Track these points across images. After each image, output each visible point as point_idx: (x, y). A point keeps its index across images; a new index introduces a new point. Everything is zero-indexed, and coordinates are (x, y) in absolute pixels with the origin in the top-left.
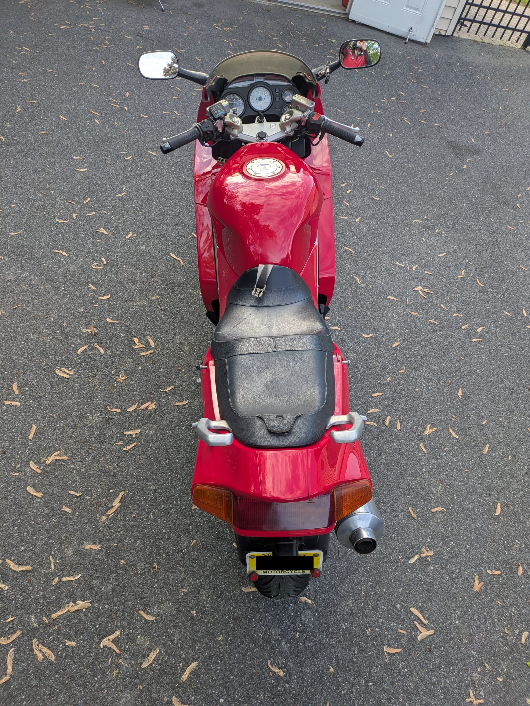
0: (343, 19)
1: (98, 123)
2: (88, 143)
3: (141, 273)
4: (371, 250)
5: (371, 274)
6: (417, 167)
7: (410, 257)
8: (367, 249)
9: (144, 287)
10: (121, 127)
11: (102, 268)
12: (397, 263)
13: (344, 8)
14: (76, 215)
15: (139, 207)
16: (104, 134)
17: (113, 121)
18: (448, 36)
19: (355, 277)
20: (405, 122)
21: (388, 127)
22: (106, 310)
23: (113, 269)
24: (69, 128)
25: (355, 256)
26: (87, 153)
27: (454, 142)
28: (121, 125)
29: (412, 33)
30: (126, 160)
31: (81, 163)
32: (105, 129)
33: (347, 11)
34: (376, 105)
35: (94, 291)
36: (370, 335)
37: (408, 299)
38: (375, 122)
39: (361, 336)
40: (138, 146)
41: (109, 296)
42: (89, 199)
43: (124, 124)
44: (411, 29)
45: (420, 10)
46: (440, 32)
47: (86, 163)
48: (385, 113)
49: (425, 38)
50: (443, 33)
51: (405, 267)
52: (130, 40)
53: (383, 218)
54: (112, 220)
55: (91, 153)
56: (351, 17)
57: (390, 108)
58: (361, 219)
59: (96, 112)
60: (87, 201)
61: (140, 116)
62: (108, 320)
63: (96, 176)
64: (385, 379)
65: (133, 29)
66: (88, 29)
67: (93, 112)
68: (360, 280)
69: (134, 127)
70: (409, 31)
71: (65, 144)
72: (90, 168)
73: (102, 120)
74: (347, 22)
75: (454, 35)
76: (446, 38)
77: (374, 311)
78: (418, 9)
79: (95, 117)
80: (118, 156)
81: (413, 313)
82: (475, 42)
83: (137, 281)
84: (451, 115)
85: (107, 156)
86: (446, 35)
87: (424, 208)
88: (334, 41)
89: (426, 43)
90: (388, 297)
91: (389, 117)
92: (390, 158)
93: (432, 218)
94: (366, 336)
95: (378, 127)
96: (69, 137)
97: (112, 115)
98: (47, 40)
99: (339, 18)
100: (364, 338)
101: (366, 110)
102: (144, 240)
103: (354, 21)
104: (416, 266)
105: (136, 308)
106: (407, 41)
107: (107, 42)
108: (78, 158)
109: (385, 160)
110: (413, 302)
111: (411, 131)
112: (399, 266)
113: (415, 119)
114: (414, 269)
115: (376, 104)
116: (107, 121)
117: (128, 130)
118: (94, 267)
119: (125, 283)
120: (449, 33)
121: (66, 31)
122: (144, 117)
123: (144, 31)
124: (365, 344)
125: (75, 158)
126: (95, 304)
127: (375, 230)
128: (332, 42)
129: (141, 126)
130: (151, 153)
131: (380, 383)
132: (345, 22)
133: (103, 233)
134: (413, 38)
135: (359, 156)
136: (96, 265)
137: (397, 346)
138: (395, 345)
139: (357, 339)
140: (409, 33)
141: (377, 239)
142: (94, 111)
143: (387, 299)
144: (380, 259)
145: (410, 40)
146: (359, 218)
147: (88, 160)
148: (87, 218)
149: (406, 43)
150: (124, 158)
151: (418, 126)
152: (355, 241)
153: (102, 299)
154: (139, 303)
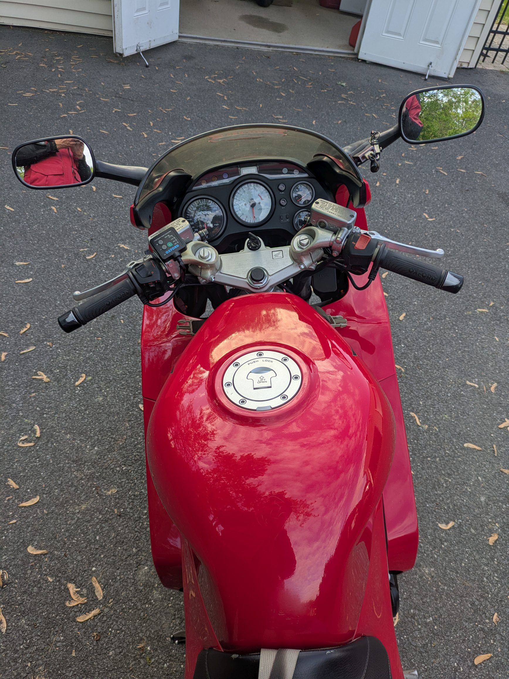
0: (352, 59)
1: (55, 211)
2: (39, 240)
3: (93, 446)
4: (427, 365)
5: (433, 405)
6: (467, 231)
7: (483, 370)
8: (421, 362)
9: (94, 473)
10: (85, 213)
11: (32, 444)
12: (468, 383)
13: (352, 48)
14: (6, 353)
15: (100, 331)
16: (61, 226)
17: (76, 207)
18: (471, 69)
19: (412, 414)
20: (441, 173)
21: (422, 181)
22: (30, 528)
23: (49, 445)
24: (15, 221)
25: (406, 377)
26: (35, 255)
28: (85, 211)
29: (432, 68)
30: (87, 260)
31: (25, 271)
32: (64, 219)
33: (356, 51)
34: (403, 155)
35: (14, 491)
36: (451, 524)
37: (495, 446)
39: (436, 529)
40: (106, 238)
41: (36, 500)
42: (28, 326)
43: (89, 210)
44: (431, 64)
45: (440, 43)
46: (461, 65)
47: (32, 269)
48: (415, 164)
49: (447, 73)
50: (465, 66)
51: (479, 388)
52: (106, 103)
53: (436, 310)
54: (58, 355)
55: (40, 255)
56: (361, 56)
57: (420, 157)
58: (406, 315)
59: (54, 196)
60: (25, 330)
61: (111, 196)
62: (31, 550)
63: (44, 288)
64: (489, 619)
65: (111, 90)
66: (58, 94)
67: (50, 197)
68: (419, 419)
69: (102, 212)
70: (429, 66)
71: (7, 245)
72: (36, 277)
73: (61, 206)
74: (357, 63)
75: (477, 67)
76: (469, 71)
77: (449, 474)
78: (437, 42)
79: (52, 203)
80: (77, 255)
81: (506, 471)
82: (502, 72)
83: (85, 462)
84: (494, 160)
85: (62, 257)
86: (469, 67)
87: (488, 289)
88: (344, 84)
89: (449, 78)
90: (466, 445)
91: (421, 168)
92: (431, 222)
93: (501, 304)
94: (443, 526)
96: (13, 235)
97: (75, 199)
98: (5, 111)
99: (347, 59)
100: (443, 530)
101: (392, 163)
102: (102, 384)
103: (364, 61)
104: (495, 385)
105: (79, 519)
106: (427, 77)
107: (78, 107)
108: (21, 263)
109: (425, 226)
110: (503, 449)
111: (450, 184)
112: (472, 386)
113: (453, 168)
114: (492, 389)
115: (402, 153)
116: (67, 208)
117: (94, 217)
118: (20, 444)
119: (66, 468)
120: (472, 65)
121: (30, 99)
122: (116, 197)
123: (124, 90)
124: (446, 544)
125: (17, 263)
126: (13, 517)
127: (428, 330)
128: (342, 86)
129: (112, 210)
130: (122, 246)
132: (354, 62)
133: (41, 380)
134: (433, 74)
135: (390, 223)
136: (24, 441)
137: (496, 541)
138: (492, 540)
139: (431, 535)
140: (428, 69)
141: (433, 345)
142: (52, 196)
143: (464, 448)
144: (442, 378)
145: (430, 77)
146: (404, 314)
147: (36, 266)
148: (22, 357)
149: (426, 80)
150: (84, 257)
151: (458, 177)
152: (403, 351)
153: (25, 507)
154: (83, 507)
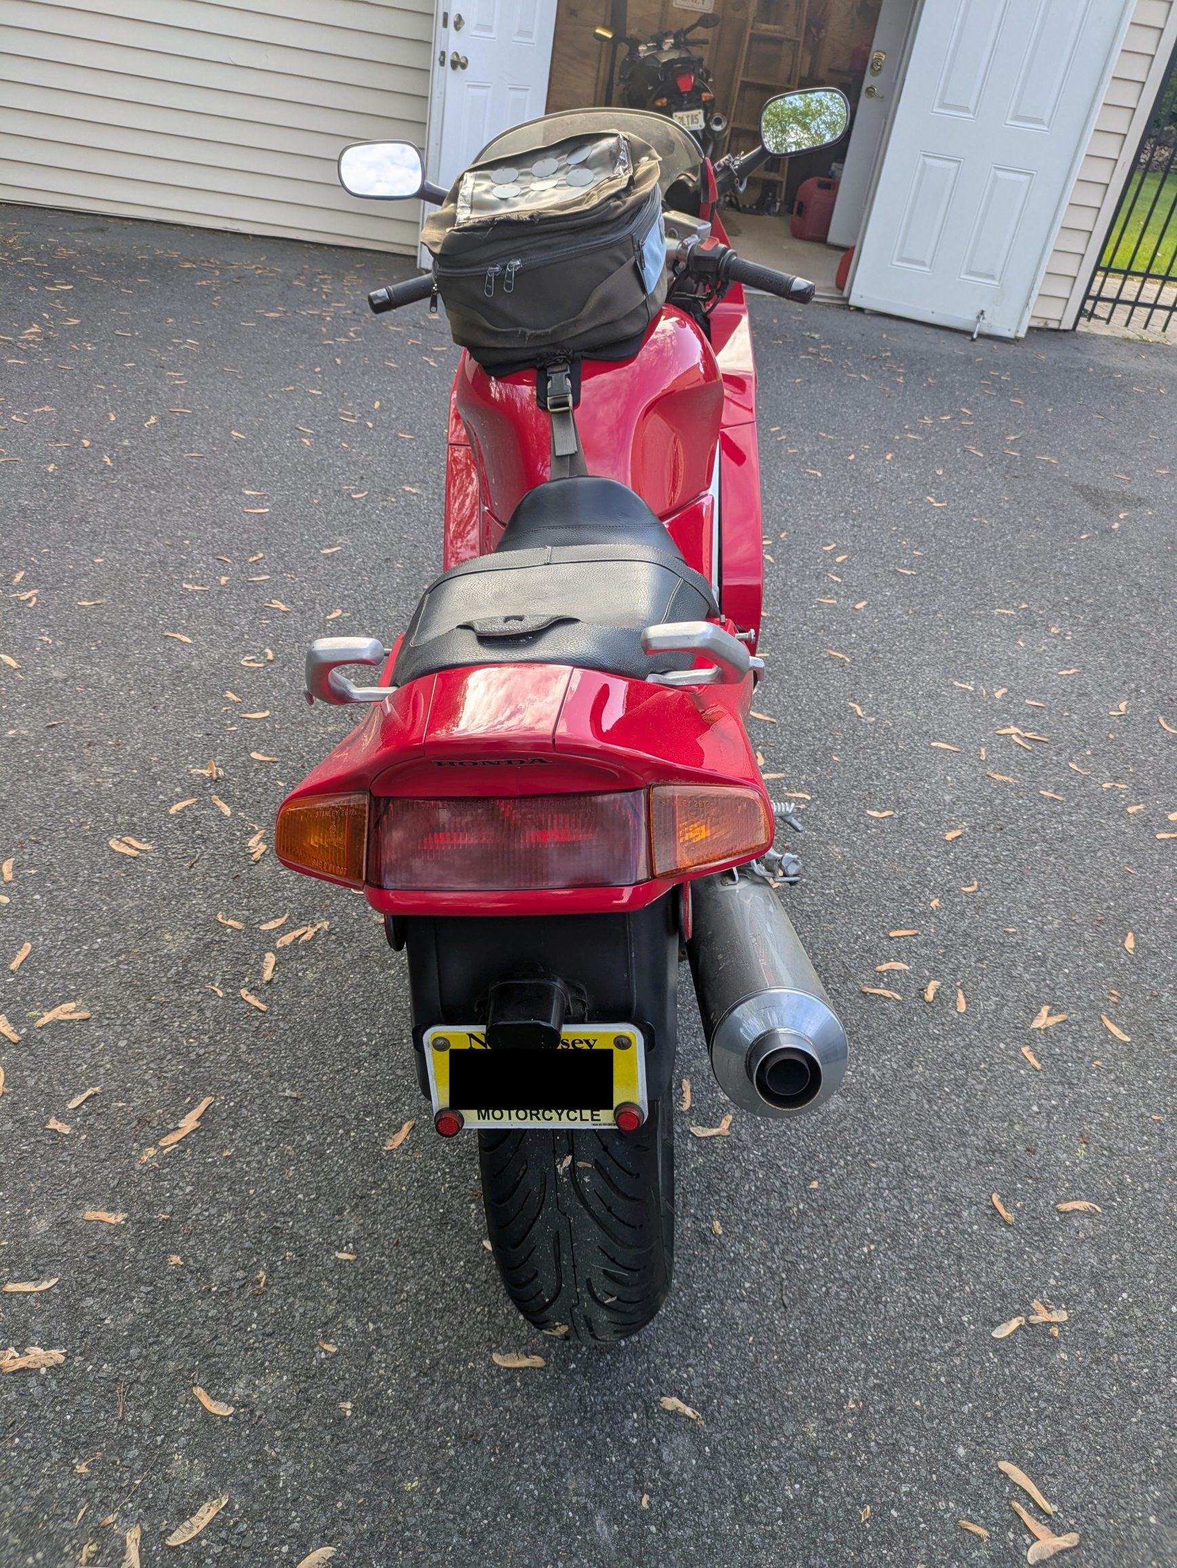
0: (839, 306)
1: (308, 443)
2: (281, 472)
4: (891, 659)
5: (891, 701)
6: (1002, 523)
7: (987, 674)
8: (881, 655)
10: (354, 451)
11: (262, 665)
12: (956, 683)
13: (840, 291)
14: (227, 578)
15: (366, 571)
16: (315, 460)
17: (340, 443)
18: (1065, 331)
19: (852, 704)
20: (973, 453)
21: (934, 460)
22: (254, 738)
23: (286, 669)
24: (246, 449)
25: (852, 669)
26: (275, 487)
27: (1087, 486)
28: (354, 448)
29: (985, 321)
30: (353, 499)
31: (258, 501)
32: (321, 454)
33: (845, 294)
34: (906, 427)
35: (235, 703)
36: (886, 813)
37: (983, 750)
38: (904, 452)
39: (861, 813)
40: (384, 479)
41: (267, 713)
42: (261, 555)
43: (361, 447)
44: (982, 313)
45: (997, 277)
46: (1046, 324)
47: (268, 500)
48: (926, 440)
49: (1014, 329)
50: (1053, 325)
51: (975, 691)
52: (398, 333)
53: (922, 604)
54: (302, 589)
55: (283, 487)
56: (852, 301)
57: (937, 432)
58: (869, 604)
59: (308, 428)
60: (255, 558)
61: (396, 436)
62: (254, 755)
63: (285, 521)
64: (925, 903)
65: (407, 318)
66: (321, 318)
67: (300, 428)
68: (863, 711)
69: (380, 451)
70: (978, 317)
71: (233, 472)
72: (275, 509)
73: (317, 439)
74: (846, 312)
75: (1078, 328)
76: (1061, 335)
77: (898, 769)
78: (992, 277)
79: (305, 435)
80: (338, 492)
81: (997, 777)
82: (1128, 340)
84: (1079, 445)
85: (316, 492)
86: (1061, 328)
87: (1020, 591)
88: (817, 336)
89: (1017, 339)
90: (933, 744)
91: (935, 445)
92: (938, 507)
93: (1042, 608)
94: (875, 814)
95: (909, 459)
96: (243, 463)
97: (338, 434)
98: (235, 331)
99: (828, 305)
100: (872, 817)
101: (884, 435)
102: (366, 623)
103: (860, 310)
104: (1004, 690)
105: (323, 738)
106: (975, 336)
107: (352, 334)
108: (254, 493)
109: (926, 512)
110: (997, 755)
111: (986, 468)
112: (961, 688)
113: (996, 449)
114: (998, 695)
115: (905, 425)
116: (326, 442)
117: (368, 455)
118: (245, 664)
120: (1067, 324)
121: (275, 320)
122: (404, 437)
123: (429, 320)
124: (874, 830)
125: (247, 492)
126: (232, 725)
127: (901, 623)
128: (813, 338)
129: (396, 450)
130: (408, 489)
131: (912, 911)
132: (841, 311)
133: (278, 609)
134: (987, 331)
135: (864, 503)
136: (249, 661)
137: (957, 838)
138: (950, 836)
139: (852, 819)
140: (978, 321)
141: (906, 640)
142: (303, 427)
143: (932, 748)
144: (913, 675)
145: (981, 336)
146: (864, 603)
147: (275, 498)
148: (252, 584)
149: (973, 340)
150: (349, 495)
151: (1002, 460)
152: (852, 641)
153: (249, 719)
154: (330, 729)
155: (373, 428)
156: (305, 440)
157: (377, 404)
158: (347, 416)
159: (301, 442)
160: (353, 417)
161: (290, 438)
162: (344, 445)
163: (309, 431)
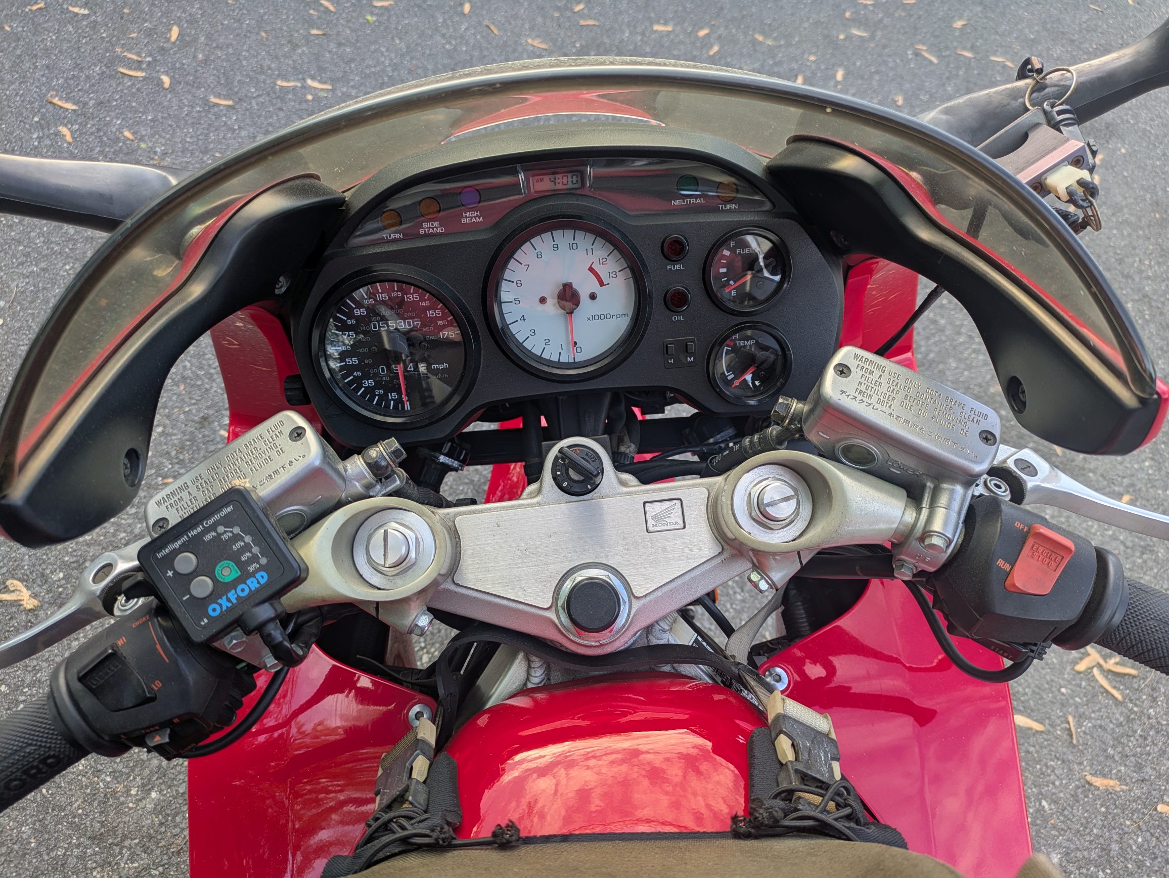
1: (69, 138)
10: (143, 146)
17: (120, 130)
21: (887, 75)
28: (142, 139)
34: (848, 14)
37: (1070, 719)
38: (854, 64)
43: (153, 135)
48: (872, 37)
57: (881, 21)
59: (67, 100)
61: (206, 102)
67: (56, 100)
69: (183, 141)
73: (83, 125)
79: (61, 116)
91: (885, 47)
95: (862, 78)
97: (117, 107)
101: (826, 32)
113: (947, 48)
116: (99, 130)
117: (165, 154)
122: (217, 105)
129: (207, 135)
133: (17, 603)
142: (61, 99)
155: (172, 89)
156: (64, 130)
157: (175, 32)
158: (130, 64)
159: (57, 134)
160: (138, 66)
161: (40, 126)
162: (127, 134)
163: (70, 106)
